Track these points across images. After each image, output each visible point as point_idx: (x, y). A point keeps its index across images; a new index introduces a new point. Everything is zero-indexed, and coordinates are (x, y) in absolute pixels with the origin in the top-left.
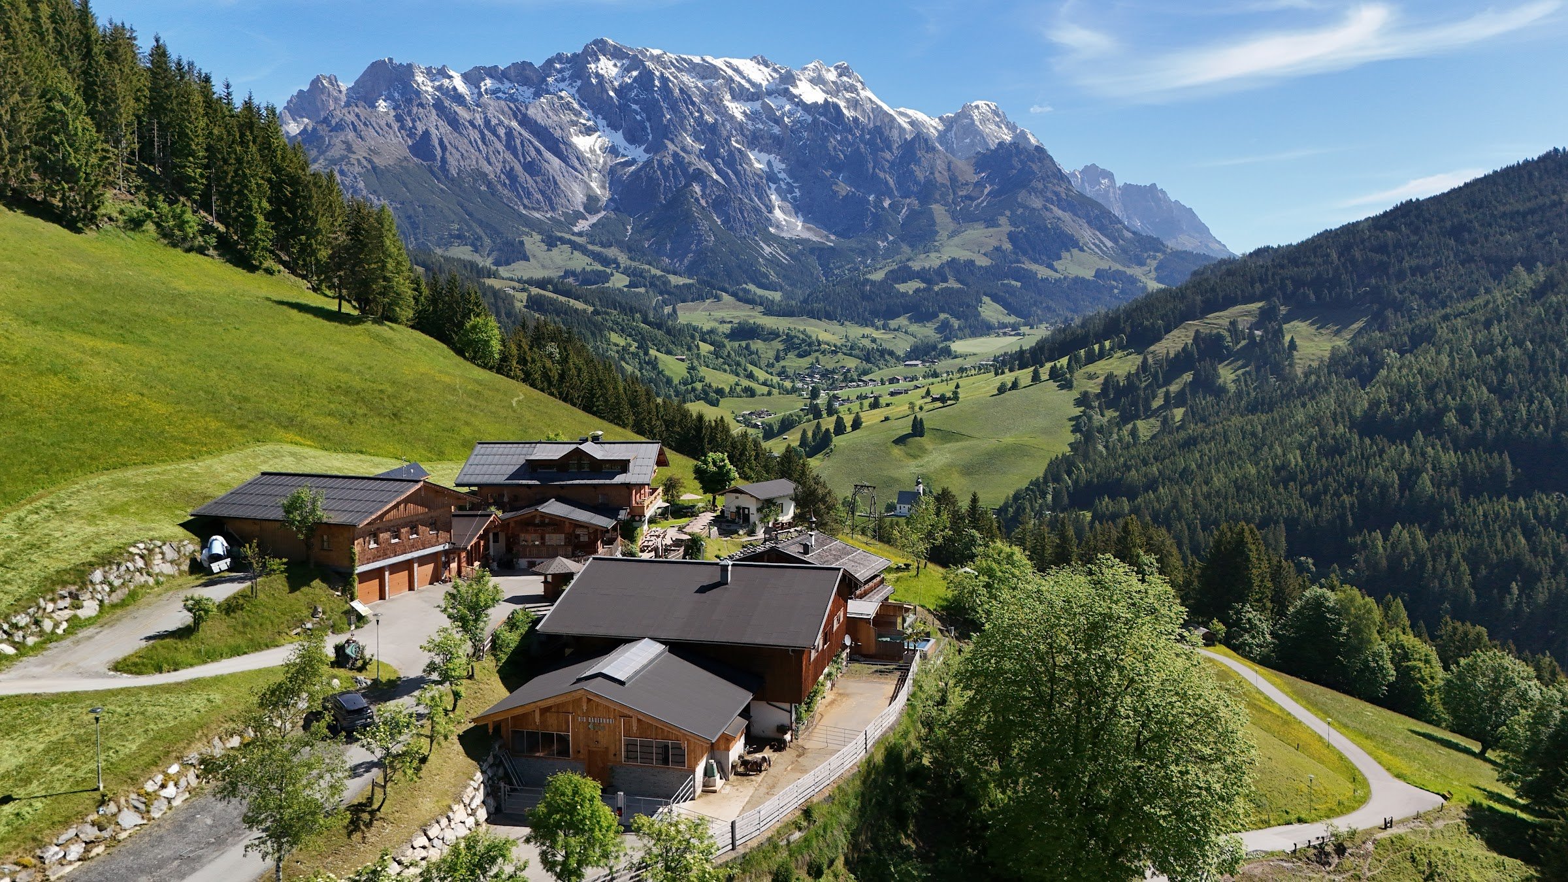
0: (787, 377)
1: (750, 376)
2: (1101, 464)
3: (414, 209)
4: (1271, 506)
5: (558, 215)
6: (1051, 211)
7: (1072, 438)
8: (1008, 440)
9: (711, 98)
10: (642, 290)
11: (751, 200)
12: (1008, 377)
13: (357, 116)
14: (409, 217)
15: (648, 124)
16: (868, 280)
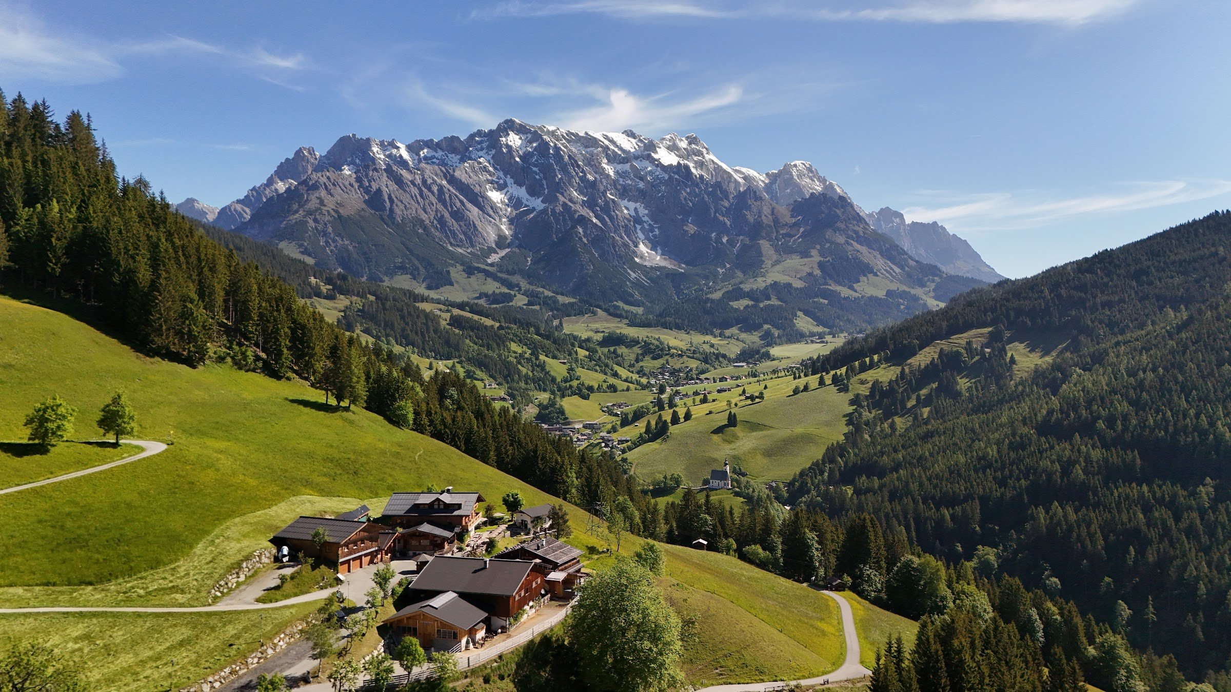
0: (644, 375)
1: (615, 375)
2: (864, 450)
3: (369, 247)
4: (972, 486)
5: (476, 250)
6: (851, 245)
7: (846, 430)
8: (799, 430)
9: (593, 162)
10: (537, 307)
11: (622, 237)
12: (801, 382)
13: (328, 178)
14: (365, 253)
15: (544, 182)
16: (708, 299)
